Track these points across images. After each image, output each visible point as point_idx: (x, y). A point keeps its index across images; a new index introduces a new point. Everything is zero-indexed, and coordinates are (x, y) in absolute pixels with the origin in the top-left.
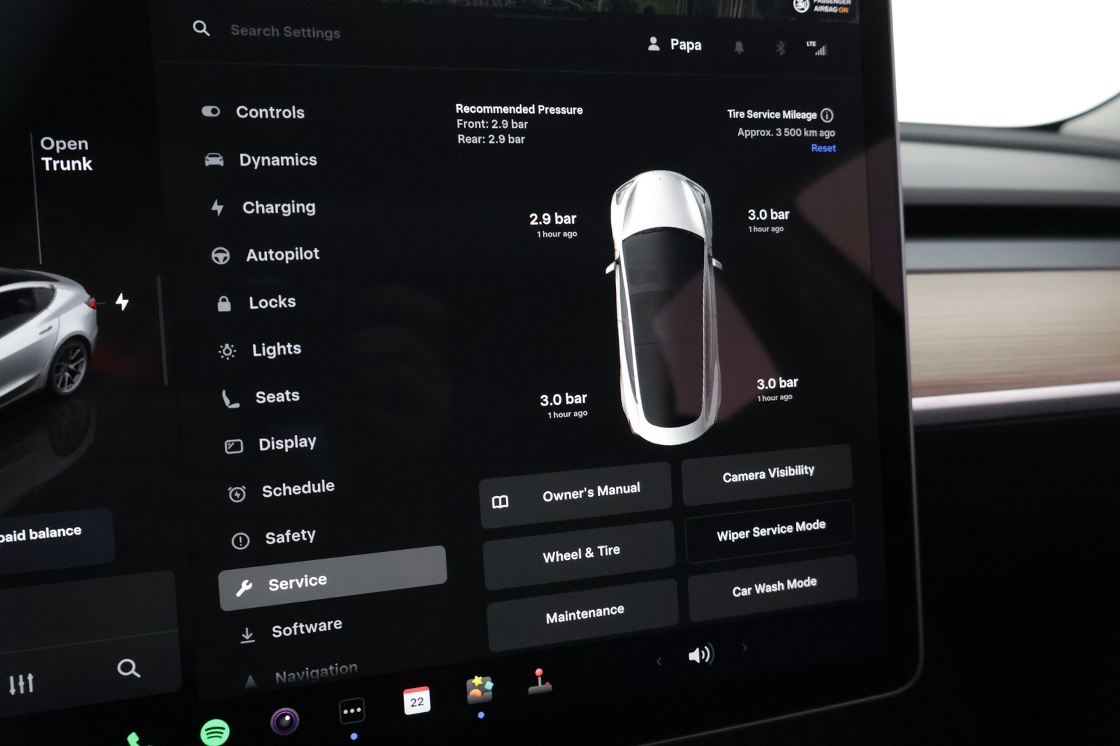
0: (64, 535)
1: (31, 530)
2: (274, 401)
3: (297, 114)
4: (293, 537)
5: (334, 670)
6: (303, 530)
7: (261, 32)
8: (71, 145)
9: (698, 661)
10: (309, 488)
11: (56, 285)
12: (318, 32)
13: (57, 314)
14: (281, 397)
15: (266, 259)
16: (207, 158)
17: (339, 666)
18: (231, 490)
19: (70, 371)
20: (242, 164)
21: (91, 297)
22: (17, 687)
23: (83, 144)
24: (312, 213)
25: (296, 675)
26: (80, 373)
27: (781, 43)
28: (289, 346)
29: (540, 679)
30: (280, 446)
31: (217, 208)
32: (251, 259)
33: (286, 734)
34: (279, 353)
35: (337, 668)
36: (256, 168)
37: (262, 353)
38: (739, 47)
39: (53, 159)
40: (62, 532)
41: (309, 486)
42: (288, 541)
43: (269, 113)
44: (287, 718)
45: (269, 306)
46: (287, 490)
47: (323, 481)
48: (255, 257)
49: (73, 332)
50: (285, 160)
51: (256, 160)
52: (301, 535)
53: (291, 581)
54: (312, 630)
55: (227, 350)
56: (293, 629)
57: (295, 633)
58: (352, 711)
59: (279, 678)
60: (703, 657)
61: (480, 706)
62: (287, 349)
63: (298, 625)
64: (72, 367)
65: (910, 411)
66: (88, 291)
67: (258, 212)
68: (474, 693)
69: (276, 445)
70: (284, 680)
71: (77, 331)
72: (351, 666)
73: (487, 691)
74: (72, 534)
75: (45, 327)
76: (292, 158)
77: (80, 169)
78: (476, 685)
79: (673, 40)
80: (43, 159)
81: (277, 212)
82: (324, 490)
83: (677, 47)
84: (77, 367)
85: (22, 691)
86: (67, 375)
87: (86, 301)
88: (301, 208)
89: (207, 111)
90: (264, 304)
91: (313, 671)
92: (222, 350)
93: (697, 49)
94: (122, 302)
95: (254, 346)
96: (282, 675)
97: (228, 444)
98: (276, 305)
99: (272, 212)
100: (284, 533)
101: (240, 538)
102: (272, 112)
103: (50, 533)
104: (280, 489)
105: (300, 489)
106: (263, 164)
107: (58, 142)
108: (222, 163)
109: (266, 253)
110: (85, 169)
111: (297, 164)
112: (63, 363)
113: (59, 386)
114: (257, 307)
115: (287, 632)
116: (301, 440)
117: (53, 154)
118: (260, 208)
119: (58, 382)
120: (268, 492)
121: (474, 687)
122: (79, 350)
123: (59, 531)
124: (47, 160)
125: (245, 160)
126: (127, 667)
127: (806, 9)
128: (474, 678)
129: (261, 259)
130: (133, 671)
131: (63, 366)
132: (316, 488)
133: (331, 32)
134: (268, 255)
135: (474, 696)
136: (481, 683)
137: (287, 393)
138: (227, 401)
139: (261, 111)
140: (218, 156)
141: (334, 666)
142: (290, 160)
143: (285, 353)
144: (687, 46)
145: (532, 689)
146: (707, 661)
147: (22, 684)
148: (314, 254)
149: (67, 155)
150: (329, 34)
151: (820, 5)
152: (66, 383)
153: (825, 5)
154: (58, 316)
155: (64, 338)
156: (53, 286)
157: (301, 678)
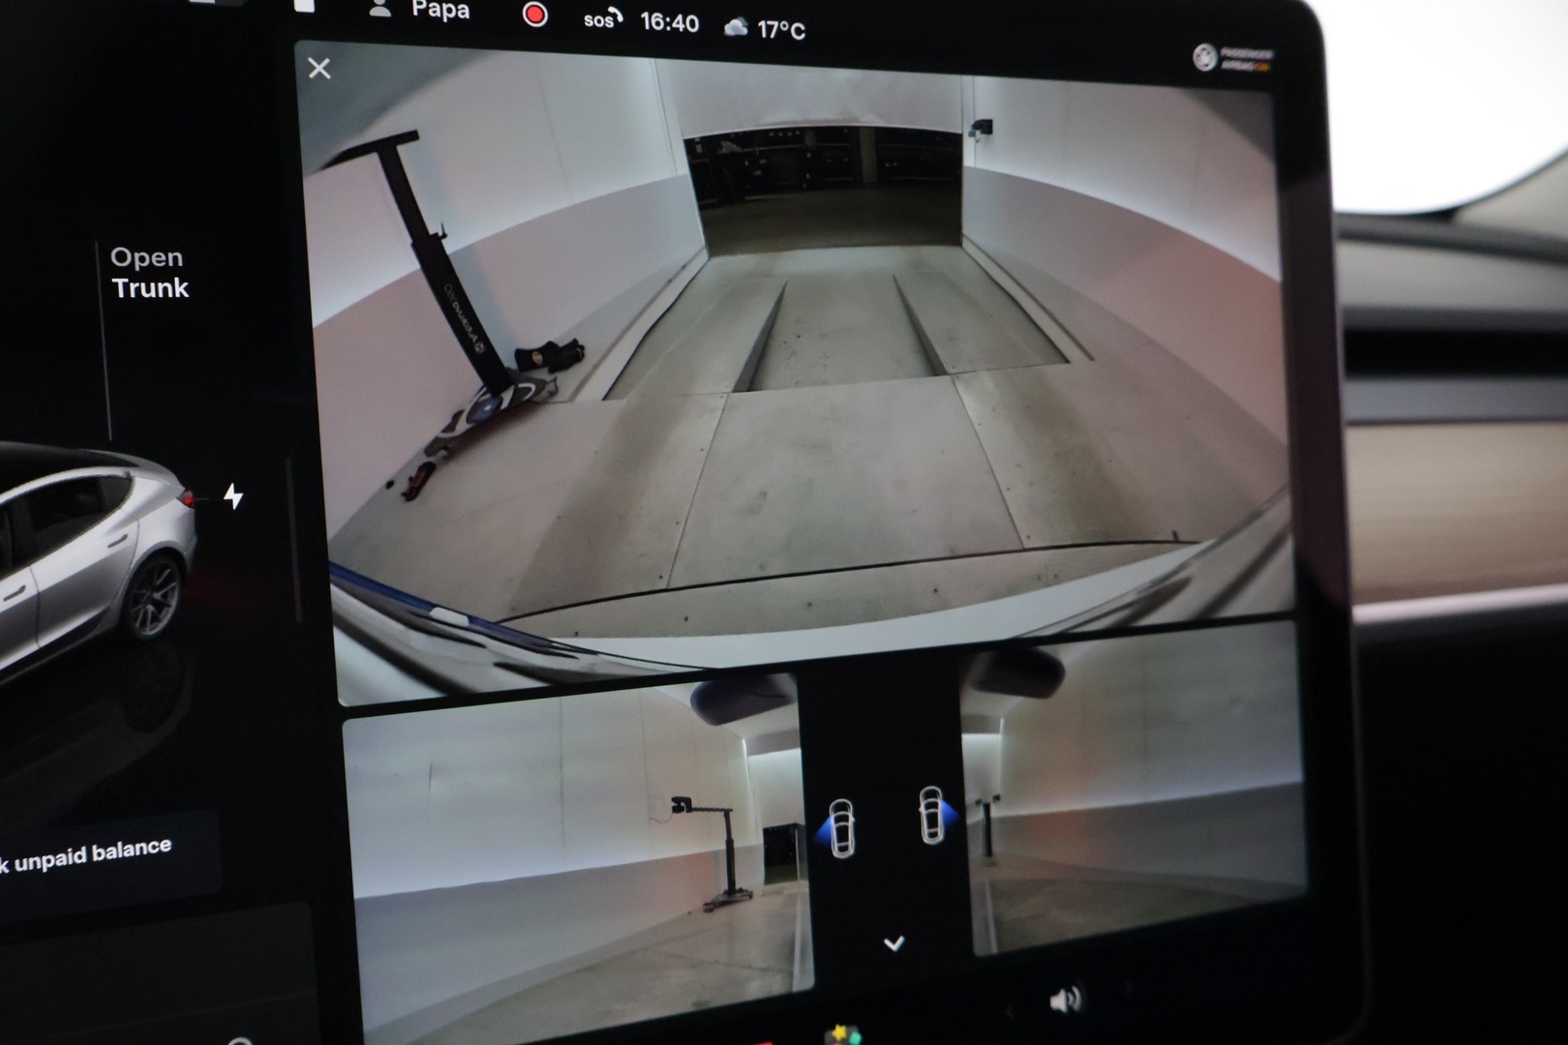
0: (145, 852)
1: (94, 847)
8: (157, 259)
9: (1064, 1008)
11: (133, 472)
13: (134, 516)
19: (155, 603)
21: (187, 491)
23: (176, 258)
26: (169, 606)
39: (130, 281)
40: (141, 848)
49: (159, 543)
60: (1070, 1002)
64: (157, 596)
66: (182, 481)
71: (162, 543)
74: (157, 850)
75: (117, 536)
77: (170, 295)
80: (114, 280)
84: (165, 596)
86: (151, 608)
87: (178, 495)
94: (233, 496)
103: (123, 851)
107: (137, 255)
110: (178, 295)
112: (144, 591)
113: (137, 625)
117: (129, 273)
119: (136, 619)
122: (167, 572)
123: (138, 846)
124: (120, 281)
127: (1211, 66)
131: (143, 595)
146: (1076, 1007)
149: (151, 275)
151: (1230, 59)
152: (149, 621)
153: (1237, 59)
154: (137, 519)
155: (145, 553)
156: (128, 474)
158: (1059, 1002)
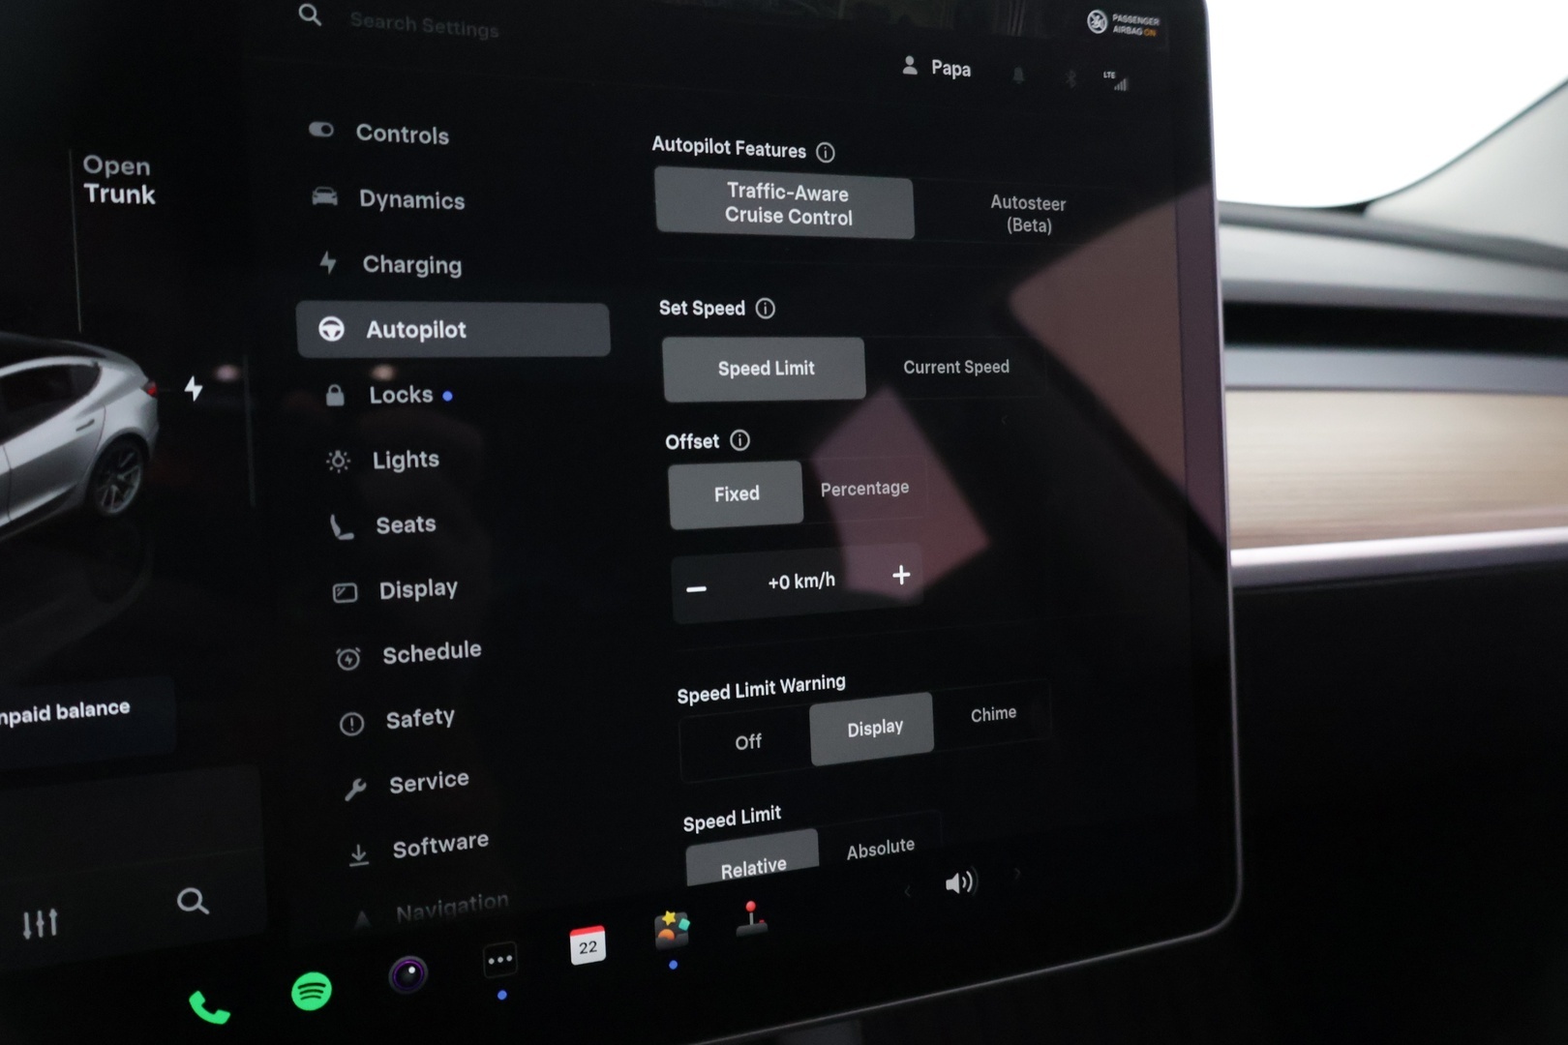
0: (106, 713)
1: (58, 706)
2: (400, 531)
3: (438, 139)
4: (424, 719)
5: (477, 904)
6: (438, 710)
7: (392, 24)
8: (127, 168)
9: (957, 890)
10: (446, 652)
11: (101, 363)
12: (468, 29)
13: (101, 403)
14: (411, 526)
15: (393, 335)
16: (315, 193)
17: (484, 898)
18: (340, 653)
19: (118, 483)
20: (363, 204)
21: (150, 381)
22: (34, 928)
23: (144, 167)
24: (457, 274)
25: (425, 912)
26: (132, 487)
27: (1071, 72)
28: (423, 455)
29: (751, 915)
30: (408, 594)
31: (328, 263)
32: (373, 335)
33: (409, 993)
34: (409, 465)
35: (480, 900)
36: (382, 209)
37: (385, 463)
38: (1019, 75)
39: (101, 187)
40: (102, 710)
41: (447, 650)
42: (417, 724)
43: (401, 135)
44: (412, 970)
45: (396, 399)
46: (417, 655)
47: (466, 643)
48: (378, 332)
49: (127, 429)
50: (421, 201)
51: (382, 198)
52: (435, 716)
53: (420, 781)
54: (447, 848)
55: (338, 459)
56: (421, 847)
57: (425, 853)
58: (500, 960)
59: (402, 916)
60: (964, 886)
61: (672, 951)
62: (420, 460)
63: (429, 840)
65: (1229, 567)
66: (147, 371)
67: (383, 270)
68: (665, 935)
69: (402, 592)
70: (409, 917)
71: (132, 428)
72: (499, 898)
73: (682, 931)
74: (117, 711)
75: (85, 420)
76: (431, 198)
77: (138, 201)
78: (668, 924)
79: (934, 61)
80: (85, 185)
81: (409, 271)
82: (467, 655)
83: (940, 71)
84: (128, 477)
85: (41, 934)
86: (115, 488)
87: (143, 385)
88: (442, 267)
89: (316, 129)
90: (389, 397)
91: (448, 905)
92: (331, 459)
93: (965, 75)
94: (194, 388)
95: (376, 455)
96: (405, 910)
97: (338, 589)
98: (406, 399)
99: (403, 270)
100: (411, 713)
101: (352, 720)
102: (405, 135)
103: (85, 711)
104: (407, 653)
105: (434, 652)
106: (392, 205)
107: (108, 164)
108: (335, 202)
109: (393, 327)
110: (145, 202)
111: (438, 207)
112: (109, 472)
113: (102, 503)
114: (379, 402)
115: (414, 850)
116: (437, 586)
117: (100, 179)
118: (387, 266)
119: (101, 497)
120: (390, 656)
121: (664, 926)
122: (131, 455)
123: (99, 707)
124: (92, 187)
125: (368, 198)
126: (190, 900)
127: (1103, 30)
128: (664, 914)
129: (387, 335)
130: (199, 906)
131: (108, 476)
132: (457, 652)
133: (487, 29)
134: (397, 330)
135: (665, 938)
136: (674, 921)
137: (420, 520)
138: (337, 530)
139: (390, 132)
140: (329, 191)
141: (477, 898)
142: (429, 201)
143: (417, 465)
144: (952, 71)
146: (968, 890)
147: (40, 924)
148: (459, 330)
149: (120, 182)
150: (483, 31)
151: (1121, 24)
152: (113, 500)
153: (1127, 24)
154: (104, 406)
155: (111, 437)
156: (96, 365)
157: (431, 915)
158: (953, 884)
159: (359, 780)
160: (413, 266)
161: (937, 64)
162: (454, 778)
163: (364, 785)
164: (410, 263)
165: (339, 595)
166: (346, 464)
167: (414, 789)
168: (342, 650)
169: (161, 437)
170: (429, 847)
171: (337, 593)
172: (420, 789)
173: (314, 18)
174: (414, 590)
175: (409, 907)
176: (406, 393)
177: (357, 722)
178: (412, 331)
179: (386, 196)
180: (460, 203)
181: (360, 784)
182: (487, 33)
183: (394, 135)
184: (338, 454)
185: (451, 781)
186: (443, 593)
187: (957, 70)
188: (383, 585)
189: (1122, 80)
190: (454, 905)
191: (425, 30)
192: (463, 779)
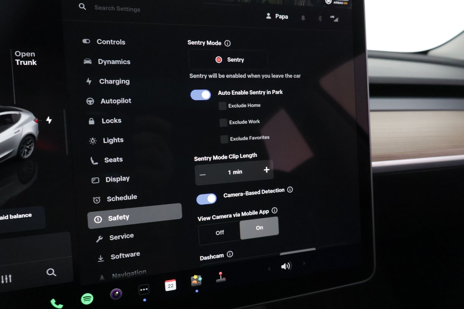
0: (24, 217)
1: (10, 215)
2: (112, 162)
3: (122, 43)
4: (120, 218)
5: (136, 273)
6: (124, 215)
7: (107, 9)
8: (28, 54)
9: (285, 269)
11: (21, 113)
12: (131, 9)
14: (115, 160)
15: (109, 103)
16: (85, 60)
17: (139, 271)
18: (94, 198)
19: (27, 149)
20: (99, 63)
21: (36, 118)
22: (4, 280)
23: (33, 54)
24: (128, 84)
25: (121, 275)
26: (31, 150)
27: (320, 16)
28: (118, 139)
29: (221, 276)
30: (114, 180)
31: (89, 81)
32: (103, 103)
33: (116, 299)
34: (114, 142)
35: (138, 272)
36: (105, 65)
37: (107, 142)
38: (303, 18)
39: (20, 60)
41: (126, 197)
42: (118, 219)
43: (111, 42)
44: (117, 293)
45: (110, 122)
46: (117, 199)
47: (132, 195)
48: (104, 102)
49: (28, 133)
50: (117, 62)
52: (123, 217)
53: (119, 236)
55: (93, 141)
56: (119, 256)
58: (144, 290)
59: (114, 276)
60: (287, 267)
61: (197, 287)
63: (122, 254)
64: (28, 147)
65: (371, 167)
66: (35, 115)
67: (106, 83)
68: (194, 282)
70: (116, 277)
71: (30, 132)
72: (143, 271)
73: (199, 281)
74: (27, 217)
75: (17, 130)
76: (120, 61)
77: (31, 64)
78: (195, 279)
80: (16, 60)
82: (133, 199)
83: (278, 17)
84: (30, 147)
85: (7, 282)
86: (26, 150)
87: (34, 119)
88: (123, 82)
89: (85, 41)
90: (108, 121)
91: (128, 273)
92: (90, 140)
93: (286, 18)
94: (49, 120)
95: (104, 139)
98: (113, 122)
99: (112, 83)
100: (116, 216)
101: (98, 218)
103: (18, 216)
104: (114, 198)
105: (123, 198)
106: (108, 63)
108: (91, 63)
109: (109, 100)
110: (33, 65)
111: (122, 64)
112: (24, 145)
113: (22, 155)
114: (105, 123)
115: (117, 257)
116: (123, 178)
117: (20, 58)
119: (22, 153)
120: (109, 199)
121: (194, 279)
122: (31, 140)
123: (22, 215)
124: (18, 60)
125: (101, 61)
126: (50, 272)
127: (330, 3)
128: (194, 276)
129: (107, 103)
130: (53, 274)
131: (24, 147)
132: (129, 198)
134: (110, 101)
137: (118, 158)
138: (93, 162)
140: (89, 60)
143: (117, 142)
144: (282, 17)
145: (218, 280)
146: (289, 268)
147: (8, 279)
148: (129, 101)
149: (26, 59)
150: (135, 10)
151: (336, 1)
152: (26, 153)
153: (338, 1)
154: (22, 126)
155: (25, 135)
156: (20, 113)
157: (123, 276)
158: (284, 267)
159: (100, 236)
160: (115, 82)
161: (277, 15)
162: (129, 235)
163: (102, 238)
164: (114, 81)
165: (94, 181)
166: (95, 142)
167: (117, 239)
168: (95, 197)
169: (40, 134)
170: (122, 256)
171: (93, 180)
172: (119, 239)
173: (84, 8)
174: (116, 179)
175: (116, 274)
176: (113, 120)
177: (100, 219)
178: (115, 101)
179: (106, 61)
180: (129, 62)
181: (101, 237)
182: (137, 10)
183: (108, 42)
184: (93, 139)
185: (128, 236)
186: (125, 180)
187: (284, 17)
188: (107, 178)
189: (336, 18)
190: (130, 273)
191: (117, 10)
192: (132, 236)
